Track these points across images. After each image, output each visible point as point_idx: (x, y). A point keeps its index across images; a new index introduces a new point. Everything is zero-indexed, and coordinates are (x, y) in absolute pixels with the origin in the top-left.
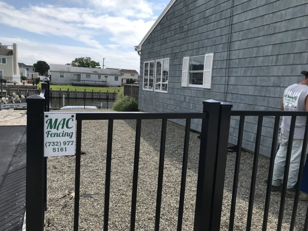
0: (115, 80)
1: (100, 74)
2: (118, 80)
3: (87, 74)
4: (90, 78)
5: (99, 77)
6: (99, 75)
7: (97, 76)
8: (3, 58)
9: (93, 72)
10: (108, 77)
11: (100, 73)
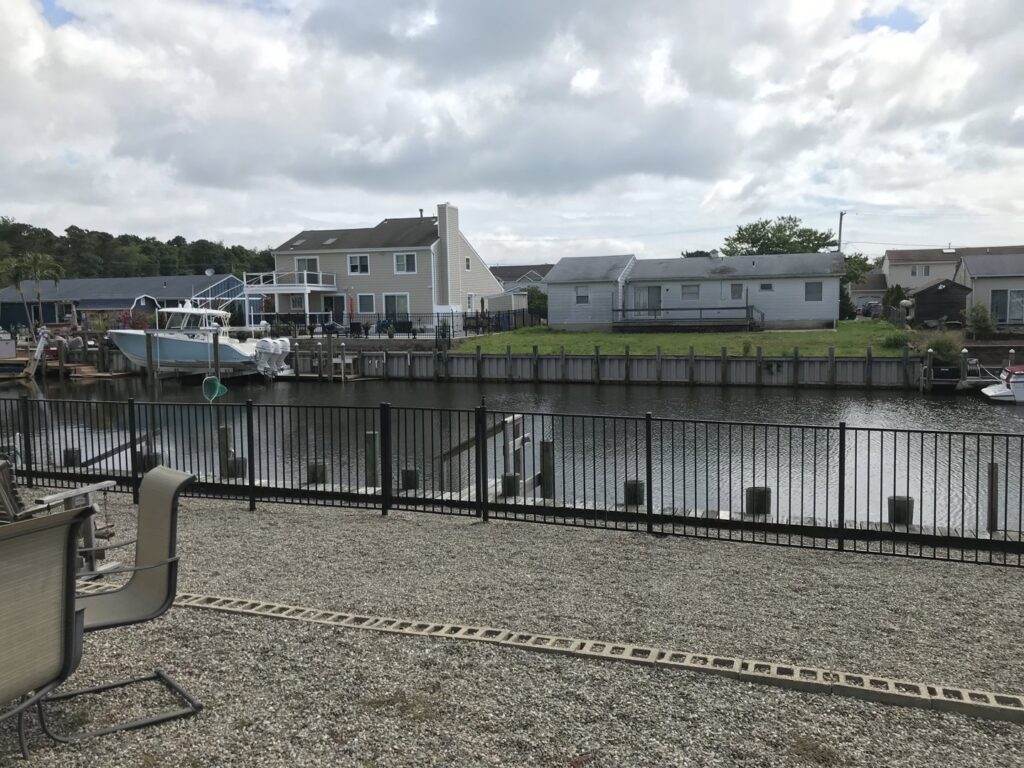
0: (806, 300)
1: (738, 279)
2: (820, 299)
3: (684, 283)
4: (698, 298)
5: (736, 292)
6: (734, 282)
7: (727, 288)
8: (407, 256)
9: (714, 272)
10: (775, 287)
11: (740, 272)
